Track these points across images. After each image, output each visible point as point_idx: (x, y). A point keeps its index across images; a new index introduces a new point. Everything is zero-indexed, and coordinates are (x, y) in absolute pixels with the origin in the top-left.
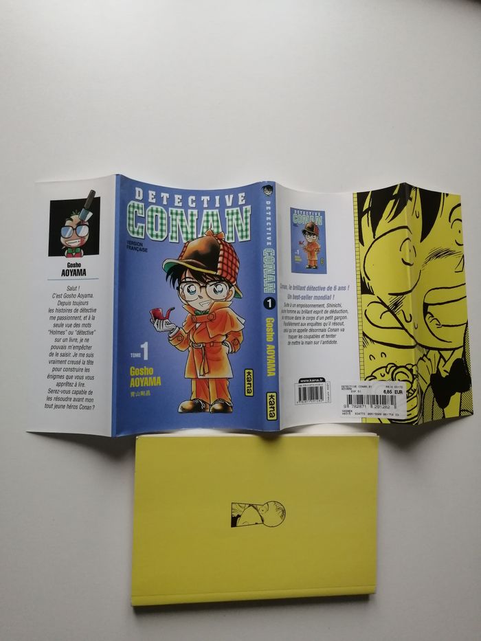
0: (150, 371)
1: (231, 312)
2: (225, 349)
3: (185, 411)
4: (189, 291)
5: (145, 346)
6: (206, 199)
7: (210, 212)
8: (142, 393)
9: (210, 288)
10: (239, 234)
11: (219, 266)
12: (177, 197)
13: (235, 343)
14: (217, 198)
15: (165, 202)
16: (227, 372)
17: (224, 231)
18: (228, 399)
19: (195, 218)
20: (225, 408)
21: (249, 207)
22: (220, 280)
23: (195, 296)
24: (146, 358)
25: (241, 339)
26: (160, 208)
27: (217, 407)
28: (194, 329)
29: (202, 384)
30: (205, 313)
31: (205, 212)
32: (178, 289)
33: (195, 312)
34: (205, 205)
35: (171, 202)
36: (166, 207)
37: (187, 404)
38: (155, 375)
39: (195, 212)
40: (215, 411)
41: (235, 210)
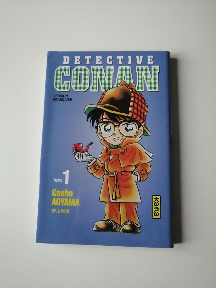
0: (70, 193)
1: (140, 147)
2: (134, 178)
3: (99, 229)
4: (105, 129)
5: (67, 173)
6: (120, 58)
7: (124, 68)
8: (63, 211)
9: (122, 127)
10: (148, 86)
11: (130, 109)
12: (98, 58)
13: (143, 172)
14: (130, 57)
15: (88, 63)
16: (135, 197)
17: (135, 82)
18: (136, 221)
19: (112, 73)
20: (134, 229)
21: (157, 67)
22: (131, 120)
23: (110, 133)
24: (67, 182)
25: (149, 170)
26: (83, 67)
27: (127, 227)
28: (109, 160)
29: (114, 207)
30: (118, 147)
31: (120, 68)
32: (96, 127)
33: (110, 147)
34: (120, 63)
35: (93, 62)
36: (89, 66)
37: (101, 224)
38: (74, 197)
39: (112, 68)
40: (125, 231)
41: (144, 67)
